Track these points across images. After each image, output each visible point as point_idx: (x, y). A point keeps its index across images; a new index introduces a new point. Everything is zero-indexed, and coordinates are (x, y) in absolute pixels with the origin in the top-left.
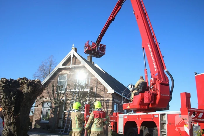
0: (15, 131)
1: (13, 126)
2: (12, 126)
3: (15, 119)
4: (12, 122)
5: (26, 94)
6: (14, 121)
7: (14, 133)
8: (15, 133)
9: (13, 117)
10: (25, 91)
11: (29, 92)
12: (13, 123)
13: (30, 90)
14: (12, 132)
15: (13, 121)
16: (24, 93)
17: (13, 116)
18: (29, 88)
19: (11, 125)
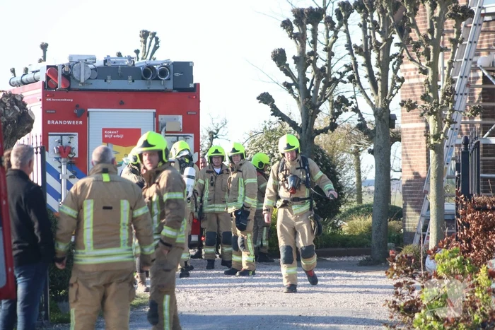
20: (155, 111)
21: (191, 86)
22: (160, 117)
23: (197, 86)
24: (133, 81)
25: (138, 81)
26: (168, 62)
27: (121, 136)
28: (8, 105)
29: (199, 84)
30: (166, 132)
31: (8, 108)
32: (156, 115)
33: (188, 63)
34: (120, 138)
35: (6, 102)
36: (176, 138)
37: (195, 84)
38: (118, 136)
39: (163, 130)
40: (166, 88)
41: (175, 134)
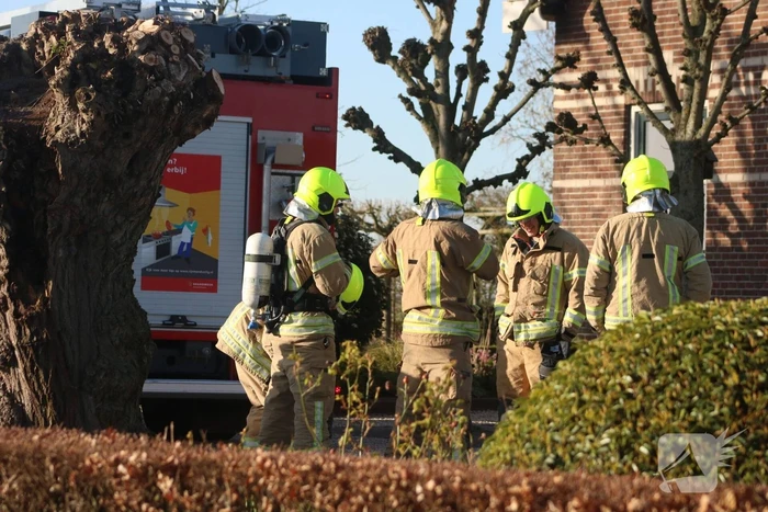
0: (44, 404)
1: (25, 370)
2: (20, 370)
3: (30, 321)
4: (14, 343)
5: (68, 146)
6: (25, 340)
7: (39, 415)
8: (44, 415)
9: (16, 315)
10: (58, 129)
11: (82, 133)
12: (25, 348)
13: (85, 117)
14: (28, 409)
15: (19, 337)
16: (55, 143)
17: (16, 306)
18: (80, 106)
19: (15, 364)
20: (250, 120)
21: (323, 72)
22: (261, 133)
23: (334, 72)
24: (213, 56)
25: (222, 55)
26: (283, 19)
27: (182, 171)
28: (176, 50)
29: (337, 69)
30: (274, 166)
31: (176, 58)
32: (251, 129)
33: (318, 25)
34: (179, 173)
35: (170, 41)
36: (288, 179)
37: (330, 70)
38: (176, 170)
39: (269, 161)
40: (280, 74)
41: (288, 171)
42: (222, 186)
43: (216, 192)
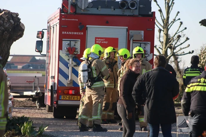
20: (127, 27)
21: (150, 13)
22: (130, 31)
24: (114, 10)
25: (117, 9)
28: (6, 19)
29: (155, 12)
30: (133, 41)
31: (6, 21)
32: (128, 30)
34: (105, 43)
35: (5, 17)
36: (139, 44)
37: (152, 12)
38: (104, 42)
39: (132, 39)
40: (134, 14)
41: (139, 42)
42: (118, 46)
43: (117, 48)
